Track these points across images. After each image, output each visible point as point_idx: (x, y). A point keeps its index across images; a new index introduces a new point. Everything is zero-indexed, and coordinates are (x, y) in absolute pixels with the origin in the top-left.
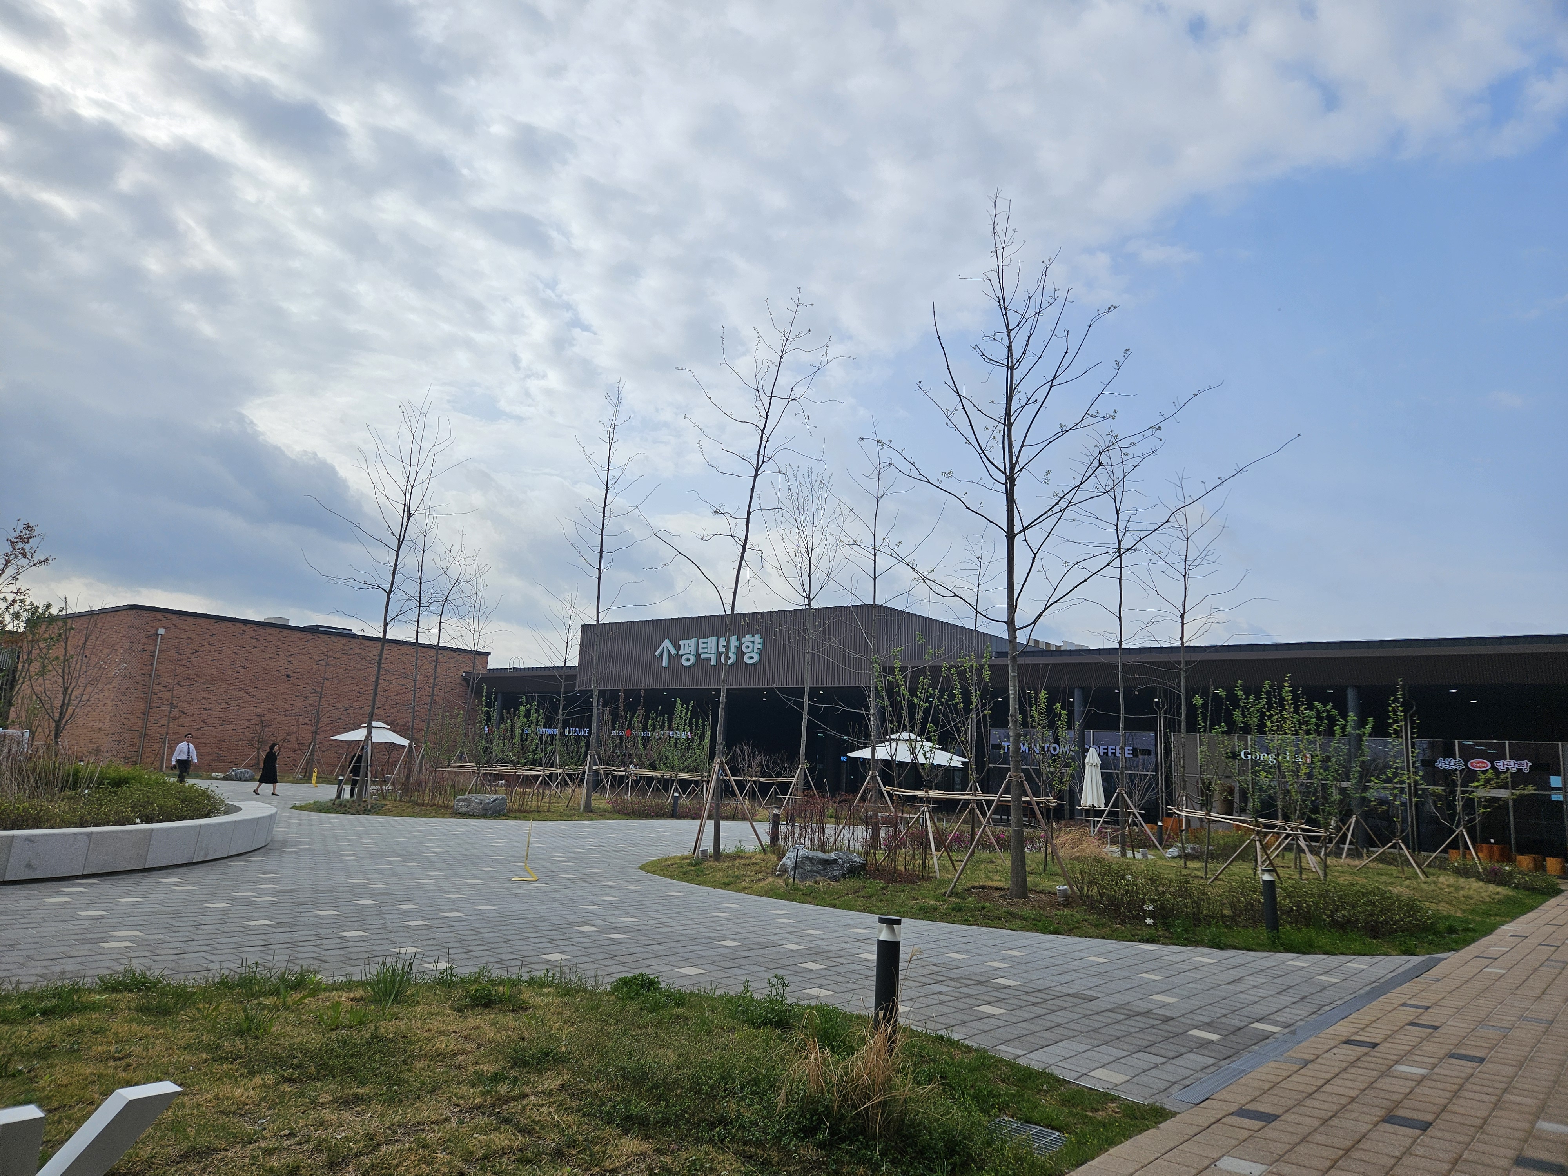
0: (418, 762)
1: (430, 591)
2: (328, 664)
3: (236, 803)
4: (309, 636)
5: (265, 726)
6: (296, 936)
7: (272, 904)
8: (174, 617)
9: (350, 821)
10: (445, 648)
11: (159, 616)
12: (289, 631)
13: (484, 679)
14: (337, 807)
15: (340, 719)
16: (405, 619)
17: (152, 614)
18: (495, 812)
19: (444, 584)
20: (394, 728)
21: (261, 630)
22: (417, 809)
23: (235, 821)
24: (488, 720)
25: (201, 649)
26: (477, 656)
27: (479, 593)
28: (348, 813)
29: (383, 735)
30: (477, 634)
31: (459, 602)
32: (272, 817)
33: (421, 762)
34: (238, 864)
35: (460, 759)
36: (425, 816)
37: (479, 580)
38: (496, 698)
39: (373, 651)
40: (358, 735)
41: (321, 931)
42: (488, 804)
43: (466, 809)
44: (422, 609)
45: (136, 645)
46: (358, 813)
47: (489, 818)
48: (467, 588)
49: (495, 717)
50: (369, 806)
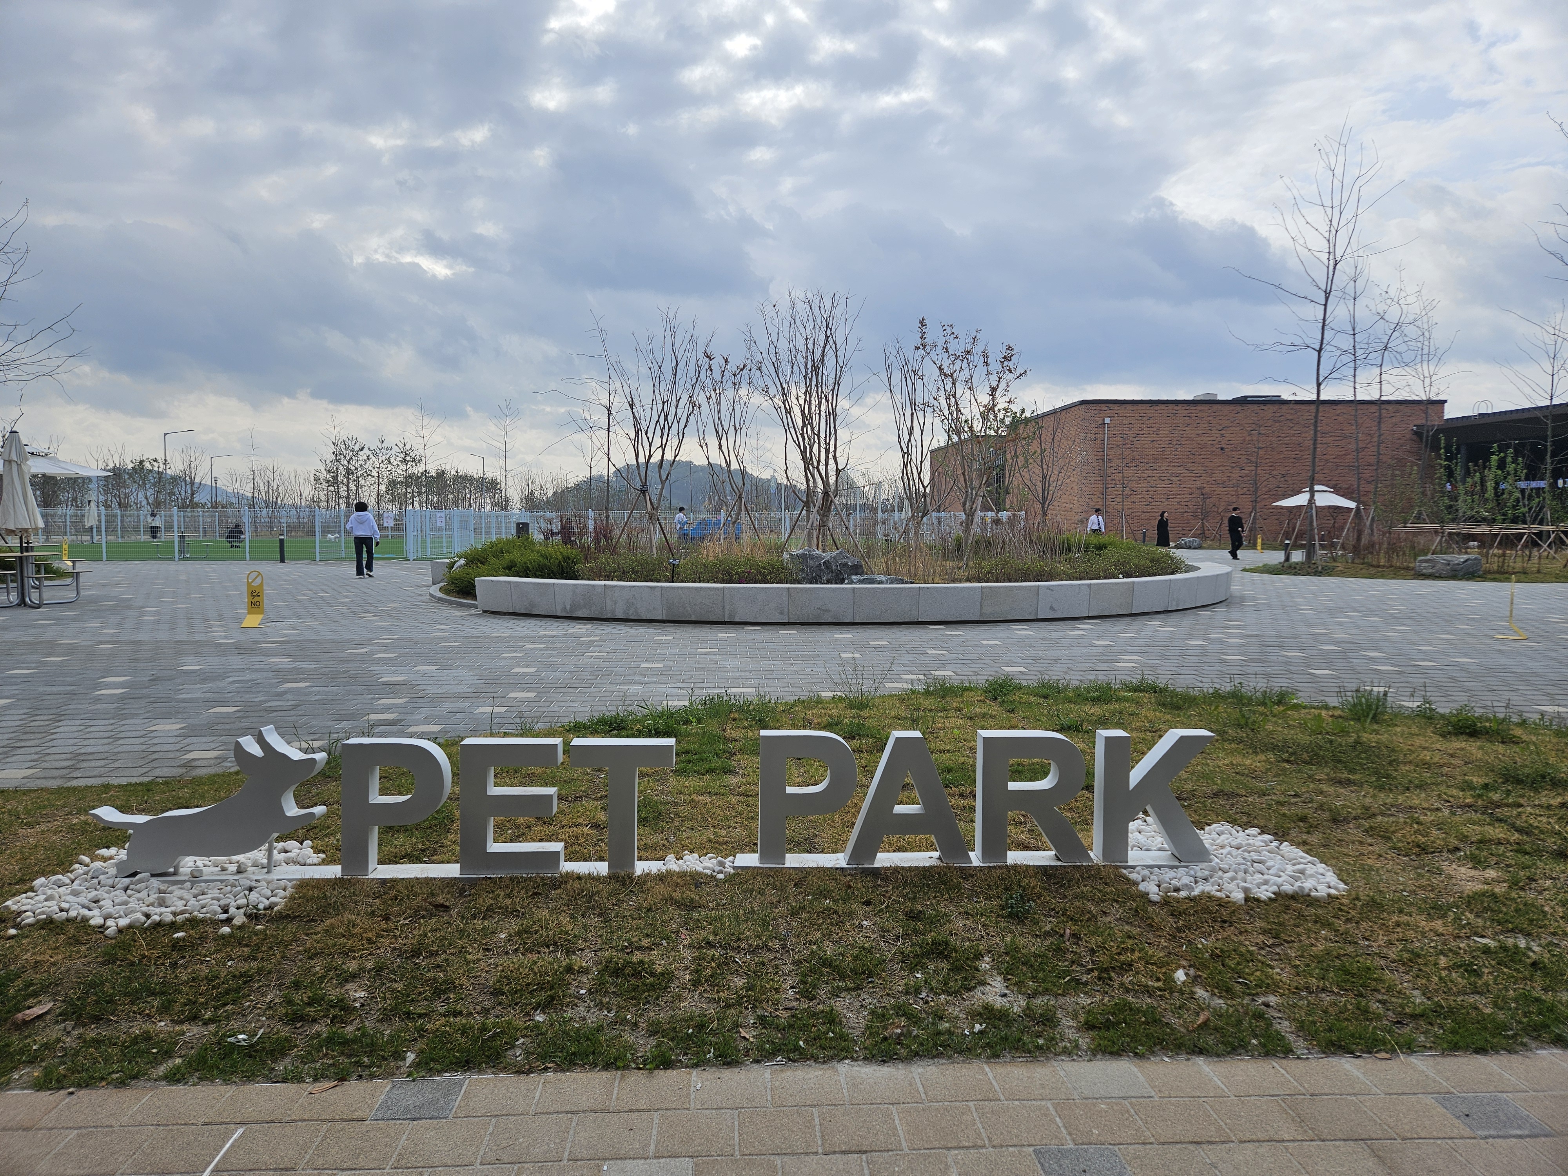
0: (1368, 523)
1: (1365, 341)
2: (1260, 434)
3: (1195, 564)
4: (1239, 408)
5: (1207, 498)
6: (1269, 670)
7: (1243, 644)
8: (1115, 406)
9: (1302, 582)
10: (1389, 402)
11: (1103, 407)
12: (1219, 406)
13: (1439, 431)
14: (1287, 569)
15: (1278, 487)
16: (1340, 376)
17: (1098, 407)
18: (1469, 573)
19: (1382, 330)
20: (1337, 490)
21: (1192, 408)
22: (1373, 571)
23: (1198, 577)
24: (1450, 474)
25: (1141, 433)
26: (1429, 406)
27: (1427, 334)
28: (1299, 574)
29: (1326, 498)
30: (1427, 381)
31: (1402, 348)
32: (1228, 574)
33: (1371, 525)
34: (1206, 613)
35: (1419, 519)
36: (1382, 577)
37: (1425, 319)
38: (1458, 449)
39: (1308, 414)
40: (1301, 500)
41: (1291, 668)
42: (1458, 564)
43: (1430, 571)
44: (1358, 362)
45: (1089, 435)
46: (1309, 574)
47: (1460, 580)
48: (1411, 331)
49: (1459, 471)
50: (1320, 568)
